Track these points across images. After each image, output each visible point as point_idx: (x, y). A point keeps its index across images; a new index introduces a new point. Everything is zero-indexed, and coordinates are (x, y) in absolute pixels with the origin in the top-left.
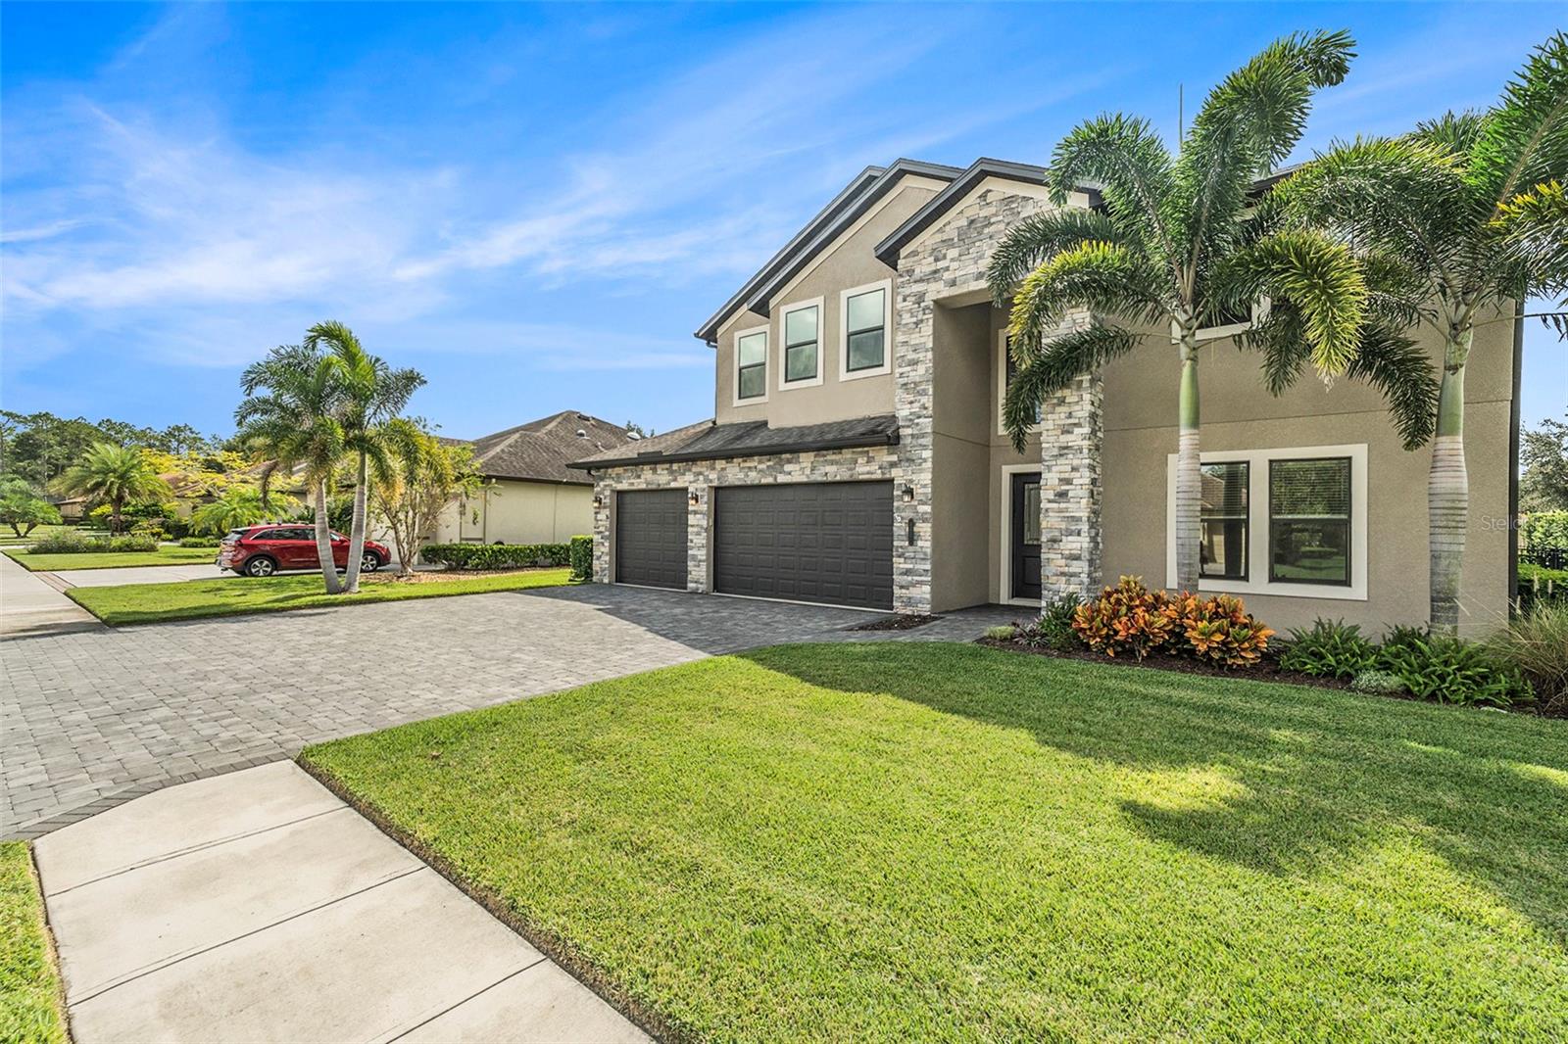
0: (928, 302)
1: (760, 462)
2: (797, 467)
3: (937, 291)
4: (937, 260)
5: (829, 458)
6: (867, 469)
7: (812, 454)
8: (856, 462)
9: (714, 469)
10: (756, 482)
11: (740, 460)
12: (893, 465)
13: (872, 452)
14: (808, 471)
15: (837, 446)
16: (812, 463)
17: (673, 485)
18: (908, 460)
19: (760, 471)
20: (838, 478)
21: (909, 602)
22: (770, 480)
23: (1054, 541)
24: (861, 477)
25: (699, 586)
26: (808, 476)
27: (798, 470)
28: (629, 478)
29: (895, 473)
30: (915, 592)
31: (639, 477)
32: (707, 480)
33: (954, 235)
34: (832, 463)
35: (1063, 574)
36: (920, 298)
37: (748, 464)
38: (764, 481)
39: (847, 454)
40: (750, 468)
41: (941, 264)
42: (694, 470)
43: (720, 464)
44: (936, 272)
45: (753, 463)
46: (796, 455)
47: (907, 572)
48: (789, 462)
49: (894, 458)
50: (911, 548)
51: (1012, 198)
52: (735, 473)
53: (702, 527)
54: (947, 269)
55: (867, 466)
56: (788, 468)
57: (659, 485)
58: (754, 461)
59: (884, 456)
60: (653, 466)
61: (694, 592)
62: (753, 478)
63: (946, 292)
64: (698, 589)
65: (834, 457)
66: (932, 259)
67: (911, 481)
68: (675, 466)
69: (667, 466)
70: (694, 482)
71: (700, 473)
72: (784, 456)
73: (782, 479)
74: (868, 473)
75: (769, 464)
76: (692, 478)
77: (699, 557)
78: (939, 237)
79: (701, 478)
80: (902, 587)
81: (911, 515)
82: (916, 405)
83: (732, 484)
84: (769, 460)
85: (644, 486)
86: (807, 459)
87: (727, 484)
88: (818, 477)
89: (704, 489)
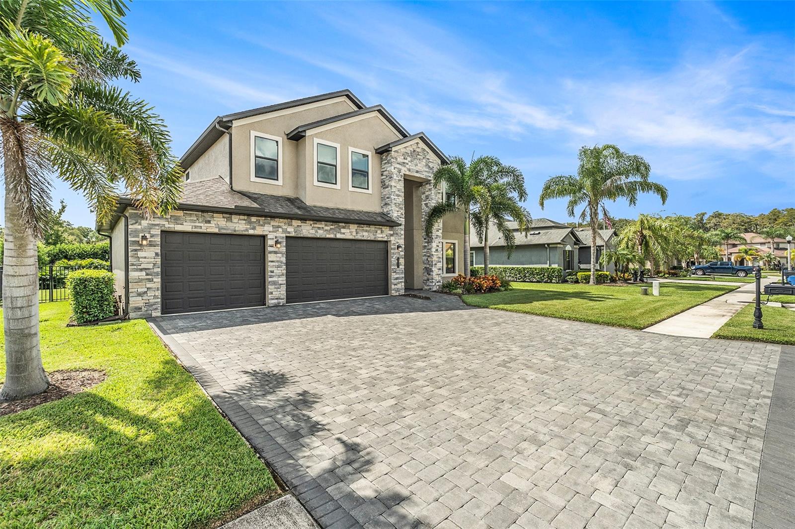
0: (403, 172)
1: (326, 225)
2: (348, 231)
3: (404, 170)
4: (404, 159)
5: (364, 228)
6: (381, 236)
7: (356, 226)
8: (377, 232)
9: (292, 225)
10: (323, 236)
11: (312, 222)
12: (392, 235)
13: (384, 228)
14: (354, 234)
15: (369, 224)
16: (356, 230)
17: (251, 232)
18: (397, 234)
19: (326, 230)
20: (369, 238)
21: (398, 290)
22: (332, 236)
23: (436, 264)
24: (379, 239)
25: (280, 301)
26: (354, 236)
27: (349, 233)
28: (194, 221)
29: (392, 238)
30: (399, 286)
31: (209, 222)
32: (285, 231)
33: (409, 152)
34: (366, 231)
35: (437, 274)
36: (399, 171)
37: (315, 226)
38: (328, 236)
39: (373, 228)
40: (319, 228)
41: (405, 161)
42: (273, 223)
43: (296, 223)
44: (404, 163)
45: (322, 225)
46: (348, 225)
47: (397, 279)
48: (344, 228)
49: (392, 232)
50: (398, 269)
51: (424, 150)
52: (307, 230)
53: (281, 262)
54: (408, 164)
55: (382, 234)
56: (343, 230)
57: (235, 231)
58: (321, 224)
59: (387, 231)
60: (228, 215)
61: (276, 306)
62: (321, 234)
63: (407, 173)
64: (279, 303)
65: (367, 229)
66: (403, 157)
67: (398, 242)
68: (254, 219)
69: (246, 217)
70: (273, 232)
71: (279, 227)
72: (340, 224)
73: (339, 236)
74: (382, 237)
75: (331, 227)
76: (271, 229)
77: (280, 282)
78: (404, 150)
79: (280, 230)
80: (395, 285)
81: (398, 256)
82: (399, 212)
83: (305, 236)
84: (332, 225)
85: (216, 231)
86: (353, 227)
87: (302, 235)
88: (359, 237)
89: (283, 238)
